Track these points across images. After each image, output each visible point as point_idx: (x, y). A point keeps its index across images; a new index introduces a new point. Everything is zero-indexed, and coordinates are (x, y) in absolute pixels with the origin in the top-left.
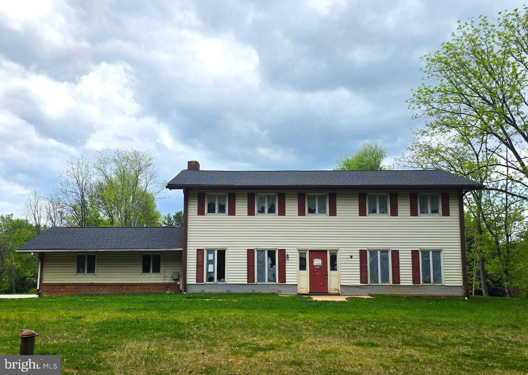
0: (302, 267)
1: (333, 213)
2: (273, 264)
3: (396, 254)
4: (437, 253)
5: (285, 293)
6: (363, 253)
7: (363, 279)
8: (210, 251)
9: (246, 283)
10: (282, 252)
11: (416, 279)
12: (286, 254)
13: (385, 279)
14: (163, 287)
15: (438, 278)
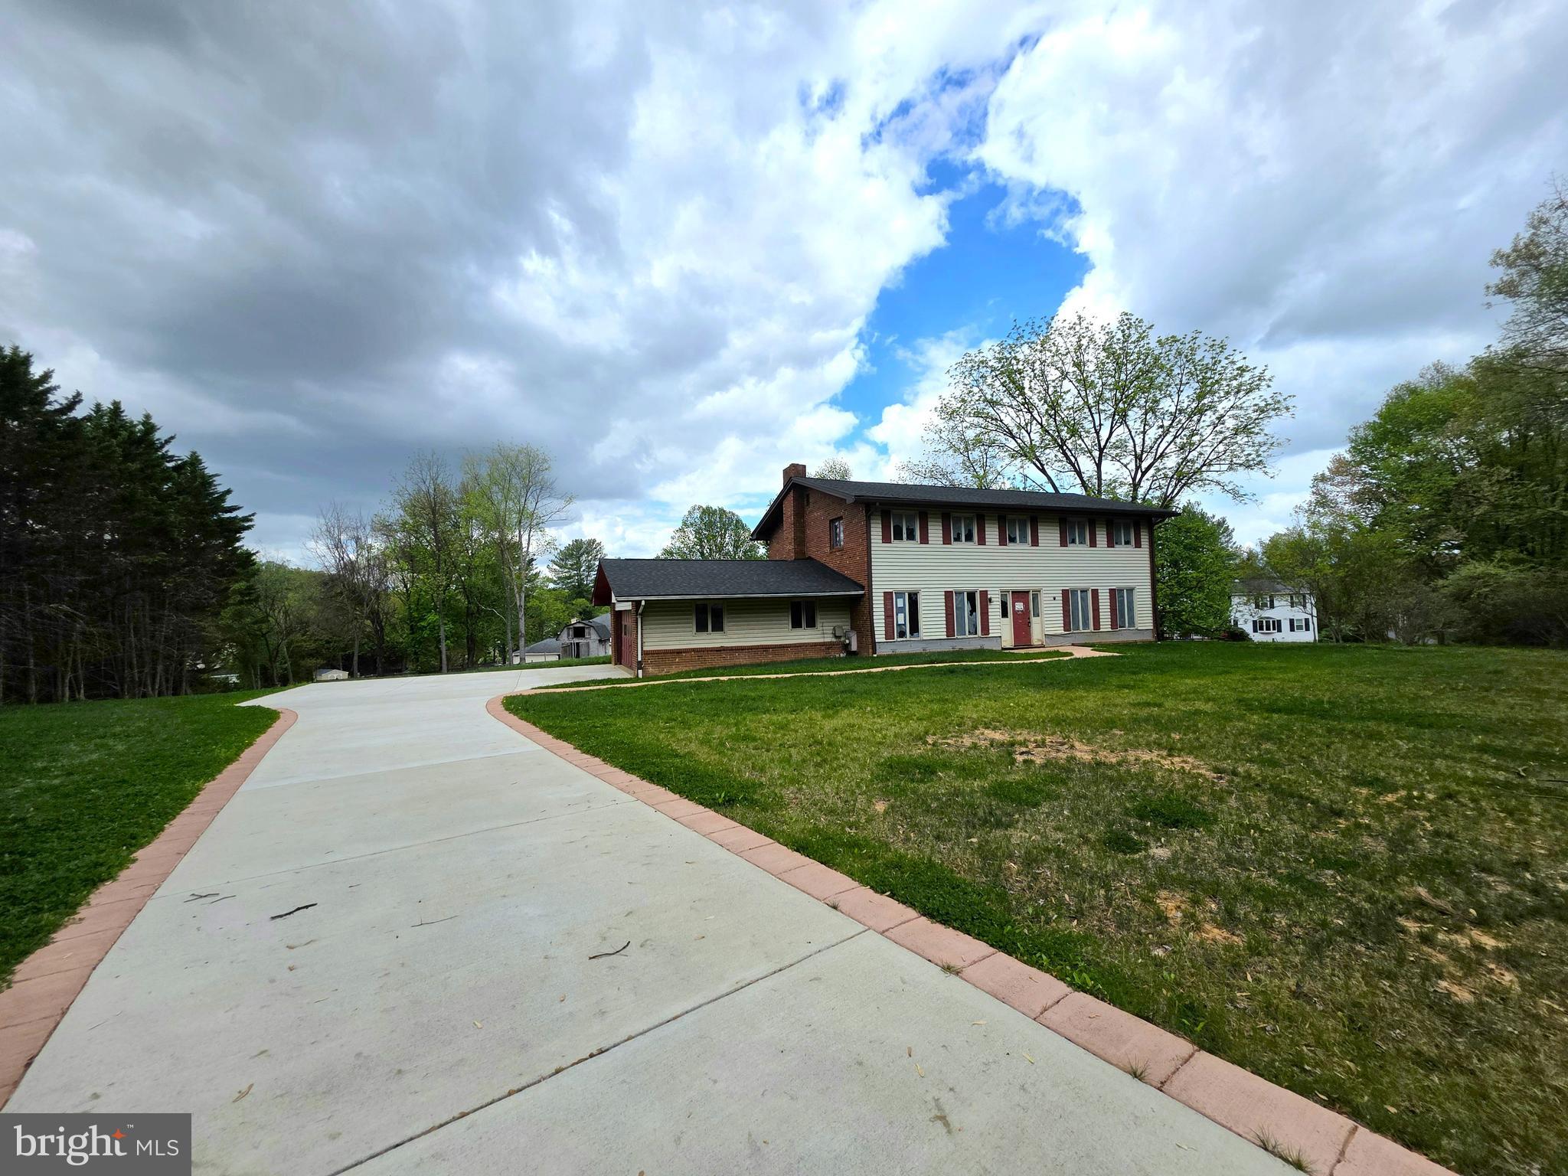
0: (1005, 614)
1: (1035, 542)
2: (973, 610)
3: (1095, 593)
4: (1130, 590)
5: (988, 645)
6: (1065, 593)
7: (1066, 627)
8: (900, 594)
9: (945, 637)
10: (984, 594)
11: (1114, 625)
12: (989, 596)
13: (1086, 625)
14: (823, 648)
15: (1132, 623)
